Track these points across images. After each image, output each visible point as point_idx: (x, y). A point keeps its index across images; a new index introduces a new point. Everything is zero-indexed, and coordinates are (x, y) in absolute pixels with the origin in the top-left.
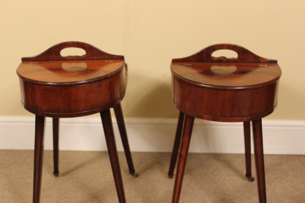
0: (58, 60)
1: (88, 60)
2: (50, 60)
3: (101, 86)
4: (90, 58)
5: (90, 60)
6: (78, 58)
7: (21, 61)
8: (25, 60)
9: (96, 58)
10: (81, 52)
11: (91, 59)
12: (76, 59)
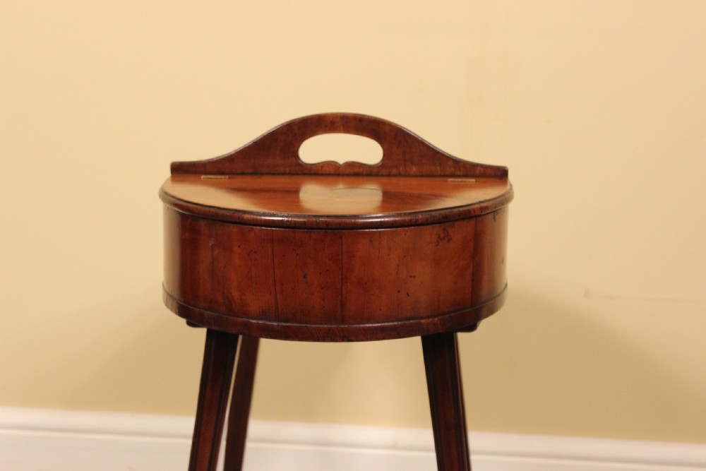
0: (291, 174)
1: (389, 175)
2: (262, 174)
3: (449, 241)
4: (394, 171)
5: (395, 176)
6: (356, 170)
7: (168, 174)
8: (181, 171)
9: (414, 169)
10: (369, 152)
11: (399, 175)
12: (348, 171)
